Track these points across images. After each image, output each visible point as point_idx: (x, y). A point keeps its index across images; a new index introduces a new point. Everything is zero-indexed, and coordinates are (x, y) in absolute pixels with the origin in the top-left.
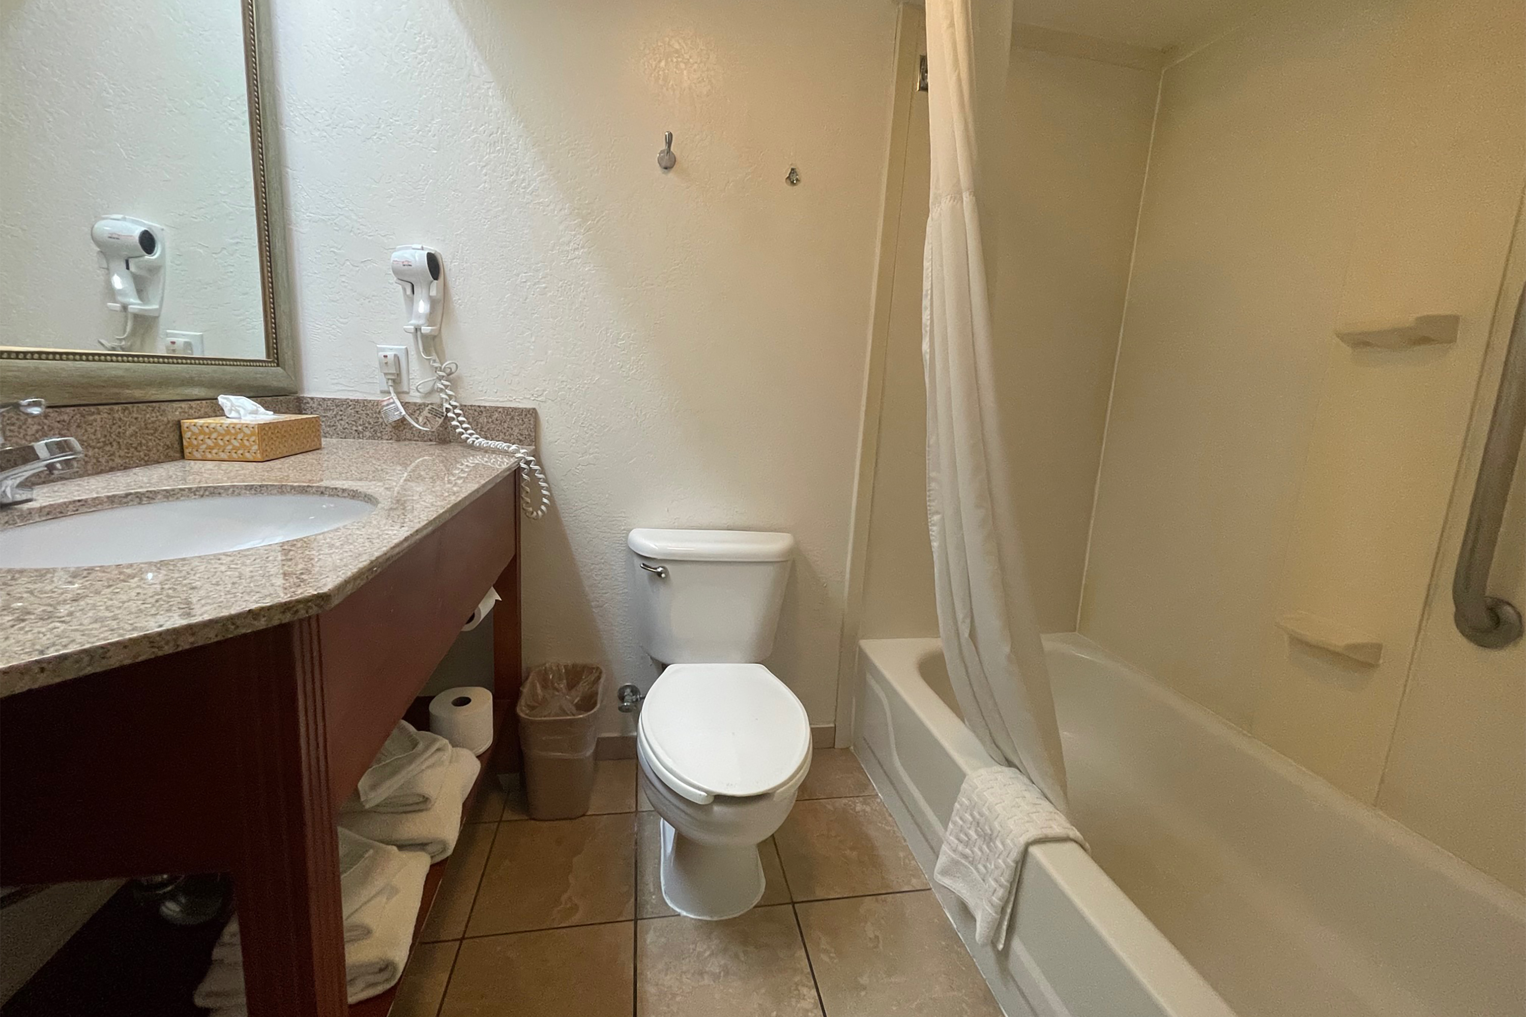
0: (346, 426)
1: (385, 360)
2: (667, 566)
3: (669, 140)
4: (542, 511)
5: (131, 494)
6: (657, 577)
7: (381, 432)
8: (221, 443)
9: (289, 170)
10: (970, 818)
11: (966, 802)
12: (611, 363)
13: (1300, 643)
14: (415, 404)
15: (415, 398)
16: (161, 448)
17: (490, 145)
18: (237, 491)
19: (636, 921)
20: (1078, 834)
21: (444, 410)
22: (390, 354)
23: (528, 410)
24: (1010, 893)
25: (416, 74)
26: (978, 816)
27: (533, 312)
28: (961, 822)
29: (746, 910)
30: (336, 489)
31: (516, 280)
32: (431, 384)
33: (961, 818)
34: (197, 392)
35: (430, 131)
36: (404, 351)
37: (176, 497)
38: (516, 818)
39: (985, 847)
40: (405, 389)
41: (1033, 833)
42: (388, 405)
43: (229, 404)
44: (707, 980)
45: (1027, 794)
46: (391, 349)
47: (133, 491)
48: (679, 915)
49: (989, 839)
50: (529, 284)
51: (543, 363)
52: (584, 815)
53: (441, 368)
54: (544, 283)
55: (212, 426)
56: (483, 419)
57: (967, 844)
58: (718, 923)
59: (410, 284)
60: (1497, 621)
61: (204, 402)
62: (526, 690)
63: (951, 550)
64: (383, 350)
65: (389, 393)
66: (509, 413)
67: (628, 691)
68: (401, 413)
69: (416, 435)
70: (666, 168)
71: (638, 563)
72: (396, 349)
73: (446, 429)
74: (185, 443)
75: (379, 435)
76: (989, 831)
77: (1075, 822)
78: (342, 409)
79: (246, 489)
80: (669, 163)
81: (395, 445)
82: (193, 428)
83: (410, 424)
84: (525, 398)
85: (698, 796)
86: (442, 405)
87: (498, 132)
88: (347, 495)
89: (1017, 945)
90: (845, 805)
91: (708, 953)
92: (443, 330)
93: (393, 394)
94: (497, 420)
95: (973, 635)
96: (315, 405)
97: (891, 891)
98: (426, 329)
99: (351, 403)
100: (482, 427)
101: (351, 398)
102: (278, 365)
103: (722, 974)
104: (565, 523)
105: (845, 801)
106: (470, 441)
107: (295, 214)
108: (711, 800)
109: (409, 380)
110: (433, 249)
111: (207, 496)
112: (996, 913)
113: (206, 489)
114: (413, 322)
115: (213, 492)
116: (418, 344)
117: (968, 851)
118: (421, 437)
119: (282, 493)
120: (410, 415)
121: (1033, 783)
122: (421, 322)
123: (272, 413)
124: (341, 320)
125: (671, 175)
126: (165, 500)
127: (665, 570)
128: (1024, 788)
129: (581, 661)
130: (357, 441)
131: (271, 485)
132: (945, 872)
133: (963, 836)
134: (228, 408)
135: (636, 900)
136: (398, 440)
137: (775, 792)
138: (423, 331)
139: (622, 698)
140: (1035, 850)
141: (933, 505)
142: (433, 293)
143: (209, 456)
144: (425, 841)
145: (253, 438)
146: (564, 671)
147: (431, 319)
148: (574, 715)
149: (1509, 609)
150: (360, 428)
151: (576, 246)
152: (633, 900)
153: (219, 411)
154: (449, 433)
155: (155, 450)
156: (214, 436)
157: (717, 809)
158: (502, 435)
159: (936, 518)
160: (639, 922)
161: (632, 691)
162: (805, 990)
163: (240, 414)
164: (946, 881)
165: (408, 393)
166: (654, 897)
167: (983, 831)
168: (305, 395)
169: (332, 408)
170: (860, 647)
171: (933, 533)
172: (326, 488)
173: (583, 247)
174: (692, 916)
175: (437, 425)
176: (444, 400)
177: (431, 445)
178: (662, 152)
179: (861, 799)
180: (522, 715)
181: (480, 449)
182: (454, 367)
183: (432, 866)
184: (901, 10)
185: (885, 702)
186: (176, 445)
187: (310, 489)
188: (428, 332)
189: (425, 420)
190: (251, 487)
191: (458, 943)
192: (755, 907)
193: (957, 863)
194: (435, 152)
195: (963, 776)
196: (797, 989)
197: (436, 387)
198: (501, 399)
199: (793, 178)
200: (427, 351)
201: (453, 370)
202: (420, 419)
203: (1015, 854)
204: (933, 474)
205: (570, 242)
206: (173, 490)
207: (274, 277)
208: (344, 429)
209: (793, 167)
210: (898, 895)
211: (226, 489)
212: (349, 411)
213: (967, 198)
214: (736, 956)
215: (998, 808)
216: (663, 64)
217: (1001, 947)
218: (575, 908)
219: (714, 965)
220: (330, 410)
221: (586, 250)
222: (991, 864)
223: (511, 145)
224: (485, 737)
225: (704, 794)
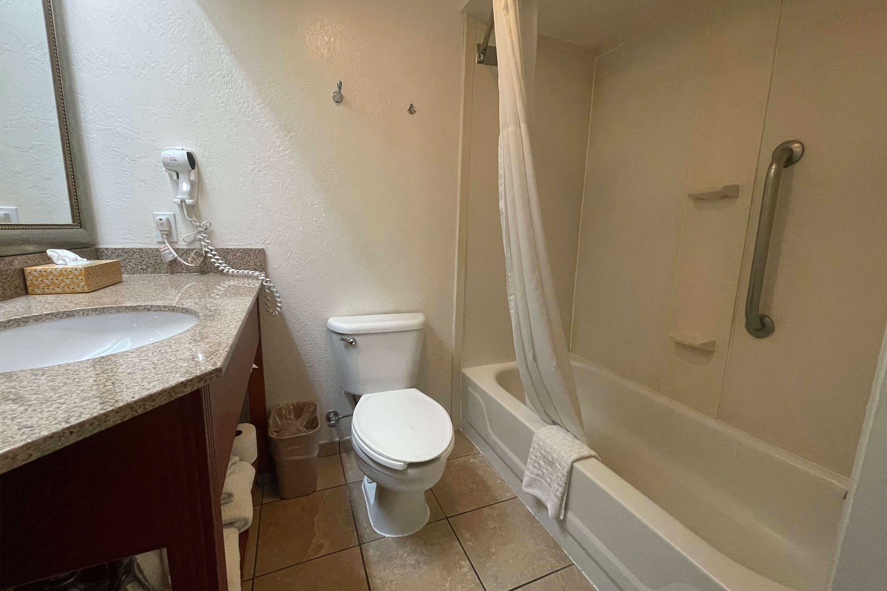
0: (134, 266)
1: (161, 222)
2: (355, 338)
3: (340, 86)
4: (278, 311)
5: (12, 320)
6: (350, 344)
7: (160, 268)
8: (57, 282)
9: (78, 95)
10: (540, 455)
11: (536, 446)
12: (310, 218)
13: (680, 345)
14: (183, 249)
15: (182, 245)
16: (12, 288)
17: (224, 84)
18: (86, 313)
19: (360, 545)
20: (595, 453)
21: (204, 252)
22: (164, 218)
23: (259, 250)
24: (565, 489)
25: (169, 35)
26: (544, 453)
27: (259, 189)
28: (535, 458)
29: (422, 527)
30: (159, 306)
31: (247, 169)
32: (193, 236)
33: (535, 456)
34: (31, 248)
35: (182, 73)
36: (173, 216)
37: (43, 320)
38: (272, 500)
39: (549, 468)
40: (175, 240)
41: (575, 456)
42: (164, 251)
43: (56, 255)
44: (408, 569)
45: (567, 437)
46: (164, 214)
47: (13, 318)
48: (384, 537)
49: (551, 464)
50: (255, 171)
51: (267, 220)
52: (315, 492)
53: (200, 226)
54: (265, 171)
55: (49, 270)
56: (230, 257)
57: (539, 469)
58: (408, 537)
59: (176, 173)
60: (763, 325)
61: (37, 255)
62: (271, 421)
63: (521, 313)
64: (158, 215)
65: (164, 243)
66: (247, 252)
67: (332, 414)
68: (174, 256)
69: (185, 269)
70: (338, 102)
71: (337, 338)
72: (168, 214)
73: (205, 264)
74: (28, 284)
75: (158, 270)
76: (551, 460)
77: (592, 447)
78: (130, 255)
79: (93, 311)
80: (339, 99)
81: (171, 276)
82: (34, 273)
83: (180, 262)
84: (256, 242)
85: (399, 465)
86: (202, 249)
87: (229, 76)
88: (167, 309)
89: (570, 515)
90: (464, 461)
91: (405, 555)
92: (199, 202)
93: (167, 244)
94: (239, 257)
95: (535, 358)
96: (109, 253)
97: (498, 502)
98: (189, 201)
99: (136, 251)
100: (230, 262)
101: (136, 247)
102: (81, 228)
103: (416, 563)
104: (287, 318)
105: (464, 458)
106: (225, 271)
107: (85, 125)
108: (406, 466)
109: (177, 234)
110: (190, 150)
111: (65, 318)
112: (559, 501)
113: (64, 313)
114: (179, 196)
115: (69, 314)
116: (183, 211)
117: (540, 472)
118: (189, 270)
119: (119, 312)
120: (180, 256)
121: (568, 431)
122: (185, 197)
123: (86, 260)
124: (125, 196)
125: (341, 107)
126: (35, 322)
127: (355, 341)
128: (565, 434)
129: (302, 400)
130: (142, 275)
131: (111, 307)
132: (529, 485)
133: (536, 465)
134: (55, 258)
135: (357, 533)
136: (172, 273)
137: (440, 457)
138: (186, 203)
139: (329, 419)
140: (576, 465)
141: (510, 290)
142: (192, 177)
143: (48, 291)
144: (233, 521)
145: (80, 277)
146: (292, 407)
147: (191, 194)
148: (306, 432)
149: (767, 319)
150: (144, 267)
151: (284, 148)
152: (355, 533)
153: (49, 260)
154: (207, 267)
155: (8, 290)
156: (50, 277)
157: (410, 471)
158: (243, 266)
159: (512, 297)
160: (362, 546)
161: (334, 414)
162: (463, 563)
163: (66, 262)
164: (530, 490)
165: (177, 243)
166: (368, 530)
167: (547, 460)
168: (101, 247)
169: (122, 254)
170: (463, 373)
171: (511, 306)
172: (151, 306)
173: (288, 149)
174: (393, 536)
175: (199, 263)
176: (203, 247)
177: (196, 275)
178: (335, 92)
179: (472, 456)
180: (273, 436)
181: (233, 276)
182: (208, 225)
183: (240, 535)
184: (466, 18)
185: (481, 401)
186: (22, 286)
187: (140, 307)
188: (190, 203)
189: (192, 260)
190: (96, 309)
191: (251, 581)
192: (427, 524)
193: (534, 479)
194: (186, 87)
195: (532, 434)
196: (459, 563)
197: (197, 237)
198: (241, 244)
199: (411, 110)
200: (189, 215)
201: (208, 227)
202: (189, 259)
203: (567, 469)
204: (509, 274)
205: (280, 146)
206: (40, 315)
207: (74, 167)
208: (132, 268)
209: (412, 104)
210: (501, 503)
211: (78, 312)
212: (135, 256)
213: (523, 125)
214: (422, 553)
215: (555, 447)
216: (332, 39)
217: (562, 517)
218: (322, 546)
219: (411, 560)
220: (121, 256)
221: (291, 151)
222: (554, 477)
223: (238, 85)
224: (253, 453)
225: (402, 464)
